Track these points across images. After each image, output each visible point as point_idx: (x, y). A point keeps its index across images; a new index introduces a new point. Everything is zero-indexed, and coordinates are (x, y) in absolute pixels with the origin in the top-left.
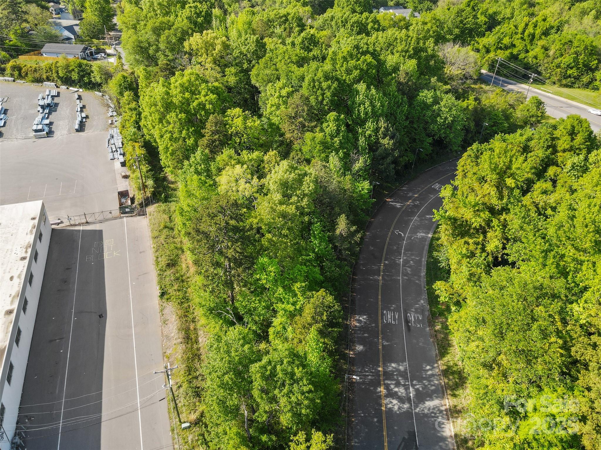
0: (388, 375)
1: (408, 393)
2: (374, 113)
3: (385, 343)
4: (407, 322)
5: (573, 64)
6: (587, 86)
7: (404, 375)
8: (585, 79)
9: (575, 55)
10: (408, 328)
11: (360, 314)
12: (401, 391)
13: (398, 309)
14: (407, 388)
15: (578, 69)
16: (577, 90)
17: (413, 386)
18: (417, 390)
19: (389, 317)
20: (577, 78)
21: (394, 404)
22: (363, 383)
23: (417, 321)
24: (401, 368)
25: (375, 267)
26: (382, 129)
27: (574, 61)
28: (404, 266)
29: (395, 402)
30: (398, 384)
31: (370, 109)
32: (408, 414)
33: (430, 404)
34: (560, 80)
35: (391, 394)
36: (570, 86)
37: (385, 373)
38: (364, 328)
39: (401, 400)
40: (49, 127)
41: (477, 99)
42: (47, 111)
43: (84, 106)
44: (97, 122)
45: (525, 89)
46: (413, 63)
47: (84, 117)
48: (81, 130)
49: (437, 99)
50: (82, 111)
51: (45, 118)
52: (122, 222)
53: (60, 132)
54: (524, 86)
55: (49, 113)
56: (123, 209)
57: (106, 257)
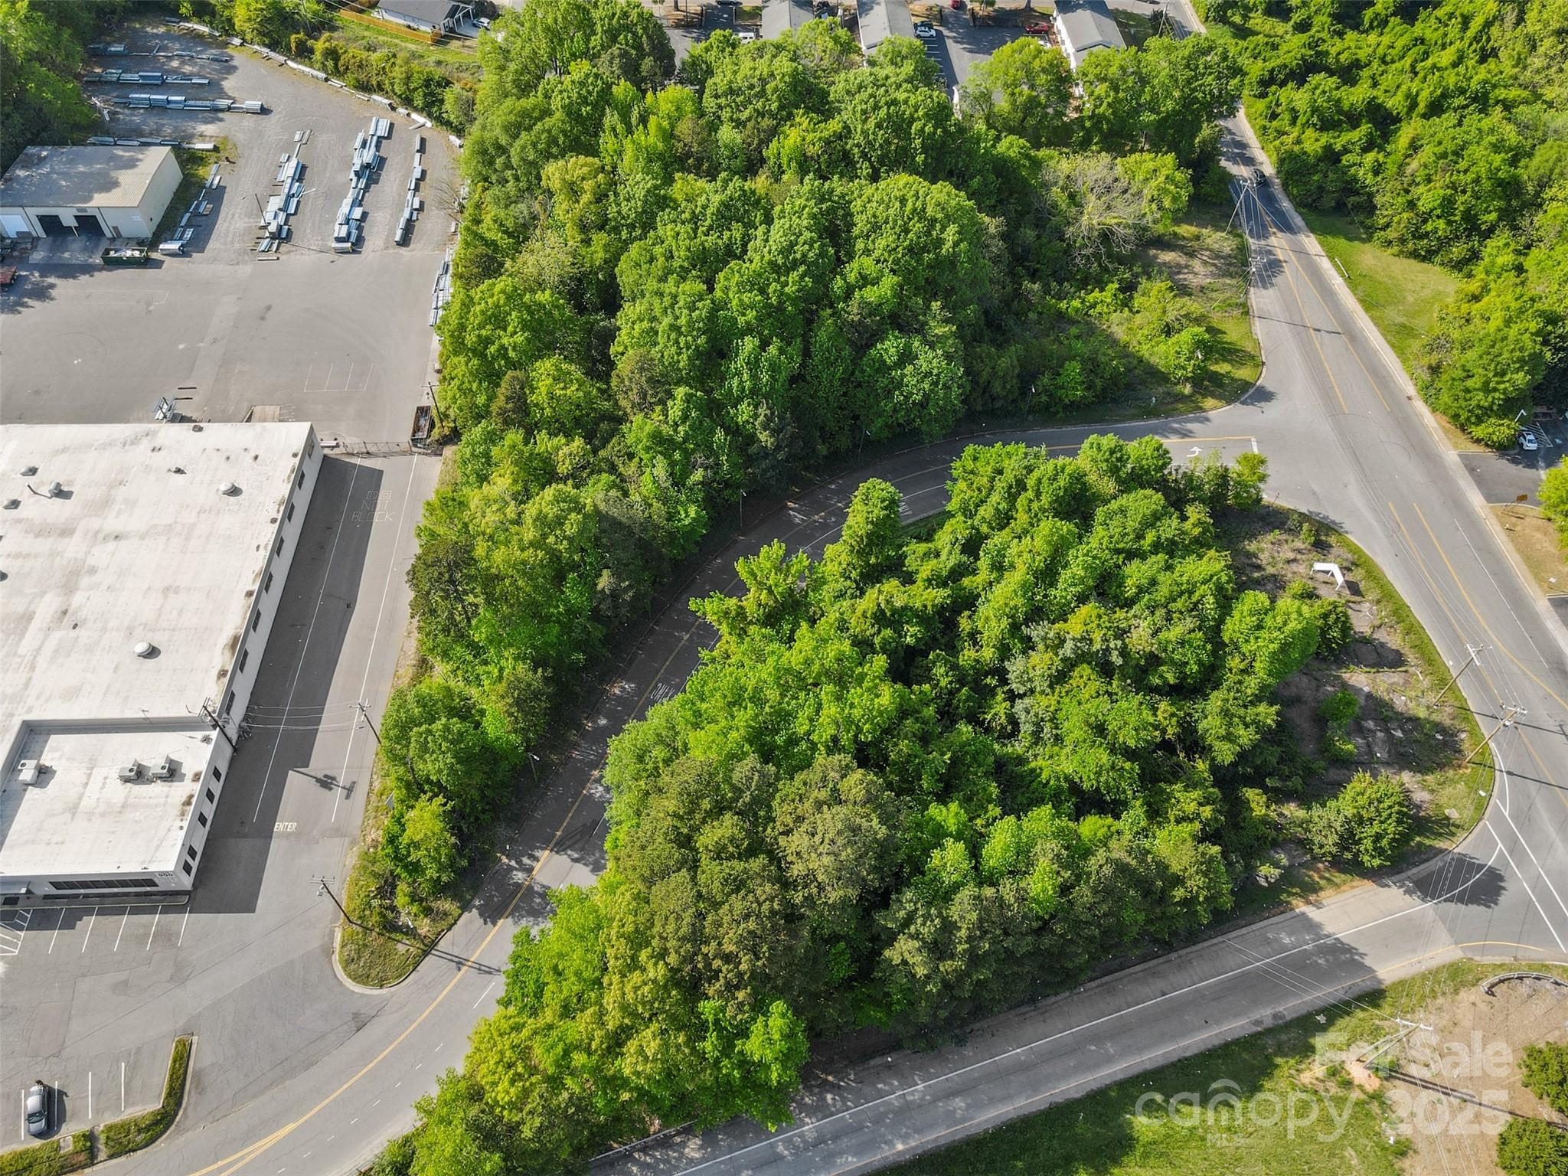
2: (754, 392)
5: (1439, 211)
6: (1458, 266)
8: (1458, 251)
9: (1449, 192)
15: (1449, 223)
16: (1438, 268)
19: (661, 693)
20: (1445, 243)
21: (598, 791)
22: (582, 761)
26: (762, 418)
27: (1442, 205)
29: (601, 789)
31: (748, 385)
34: (1402, 241)
36: (1427, 257)
38: (619, 700)
40: (360, 228)
41: (1129, 288)
42: (362, 183)
43: (424, 173)
44: (434, 223)
45: (1301, 252)
46: (889, 282)
47: (416, 205)
48: (405, 242)
49: (907, 357)
50: (417, 189)
51: (358, 202)
52: (411, 463)
53: (375, 241)
54: (1311, 243)
55: (367, 188)
56: (415, 441)
57: (376, 519)
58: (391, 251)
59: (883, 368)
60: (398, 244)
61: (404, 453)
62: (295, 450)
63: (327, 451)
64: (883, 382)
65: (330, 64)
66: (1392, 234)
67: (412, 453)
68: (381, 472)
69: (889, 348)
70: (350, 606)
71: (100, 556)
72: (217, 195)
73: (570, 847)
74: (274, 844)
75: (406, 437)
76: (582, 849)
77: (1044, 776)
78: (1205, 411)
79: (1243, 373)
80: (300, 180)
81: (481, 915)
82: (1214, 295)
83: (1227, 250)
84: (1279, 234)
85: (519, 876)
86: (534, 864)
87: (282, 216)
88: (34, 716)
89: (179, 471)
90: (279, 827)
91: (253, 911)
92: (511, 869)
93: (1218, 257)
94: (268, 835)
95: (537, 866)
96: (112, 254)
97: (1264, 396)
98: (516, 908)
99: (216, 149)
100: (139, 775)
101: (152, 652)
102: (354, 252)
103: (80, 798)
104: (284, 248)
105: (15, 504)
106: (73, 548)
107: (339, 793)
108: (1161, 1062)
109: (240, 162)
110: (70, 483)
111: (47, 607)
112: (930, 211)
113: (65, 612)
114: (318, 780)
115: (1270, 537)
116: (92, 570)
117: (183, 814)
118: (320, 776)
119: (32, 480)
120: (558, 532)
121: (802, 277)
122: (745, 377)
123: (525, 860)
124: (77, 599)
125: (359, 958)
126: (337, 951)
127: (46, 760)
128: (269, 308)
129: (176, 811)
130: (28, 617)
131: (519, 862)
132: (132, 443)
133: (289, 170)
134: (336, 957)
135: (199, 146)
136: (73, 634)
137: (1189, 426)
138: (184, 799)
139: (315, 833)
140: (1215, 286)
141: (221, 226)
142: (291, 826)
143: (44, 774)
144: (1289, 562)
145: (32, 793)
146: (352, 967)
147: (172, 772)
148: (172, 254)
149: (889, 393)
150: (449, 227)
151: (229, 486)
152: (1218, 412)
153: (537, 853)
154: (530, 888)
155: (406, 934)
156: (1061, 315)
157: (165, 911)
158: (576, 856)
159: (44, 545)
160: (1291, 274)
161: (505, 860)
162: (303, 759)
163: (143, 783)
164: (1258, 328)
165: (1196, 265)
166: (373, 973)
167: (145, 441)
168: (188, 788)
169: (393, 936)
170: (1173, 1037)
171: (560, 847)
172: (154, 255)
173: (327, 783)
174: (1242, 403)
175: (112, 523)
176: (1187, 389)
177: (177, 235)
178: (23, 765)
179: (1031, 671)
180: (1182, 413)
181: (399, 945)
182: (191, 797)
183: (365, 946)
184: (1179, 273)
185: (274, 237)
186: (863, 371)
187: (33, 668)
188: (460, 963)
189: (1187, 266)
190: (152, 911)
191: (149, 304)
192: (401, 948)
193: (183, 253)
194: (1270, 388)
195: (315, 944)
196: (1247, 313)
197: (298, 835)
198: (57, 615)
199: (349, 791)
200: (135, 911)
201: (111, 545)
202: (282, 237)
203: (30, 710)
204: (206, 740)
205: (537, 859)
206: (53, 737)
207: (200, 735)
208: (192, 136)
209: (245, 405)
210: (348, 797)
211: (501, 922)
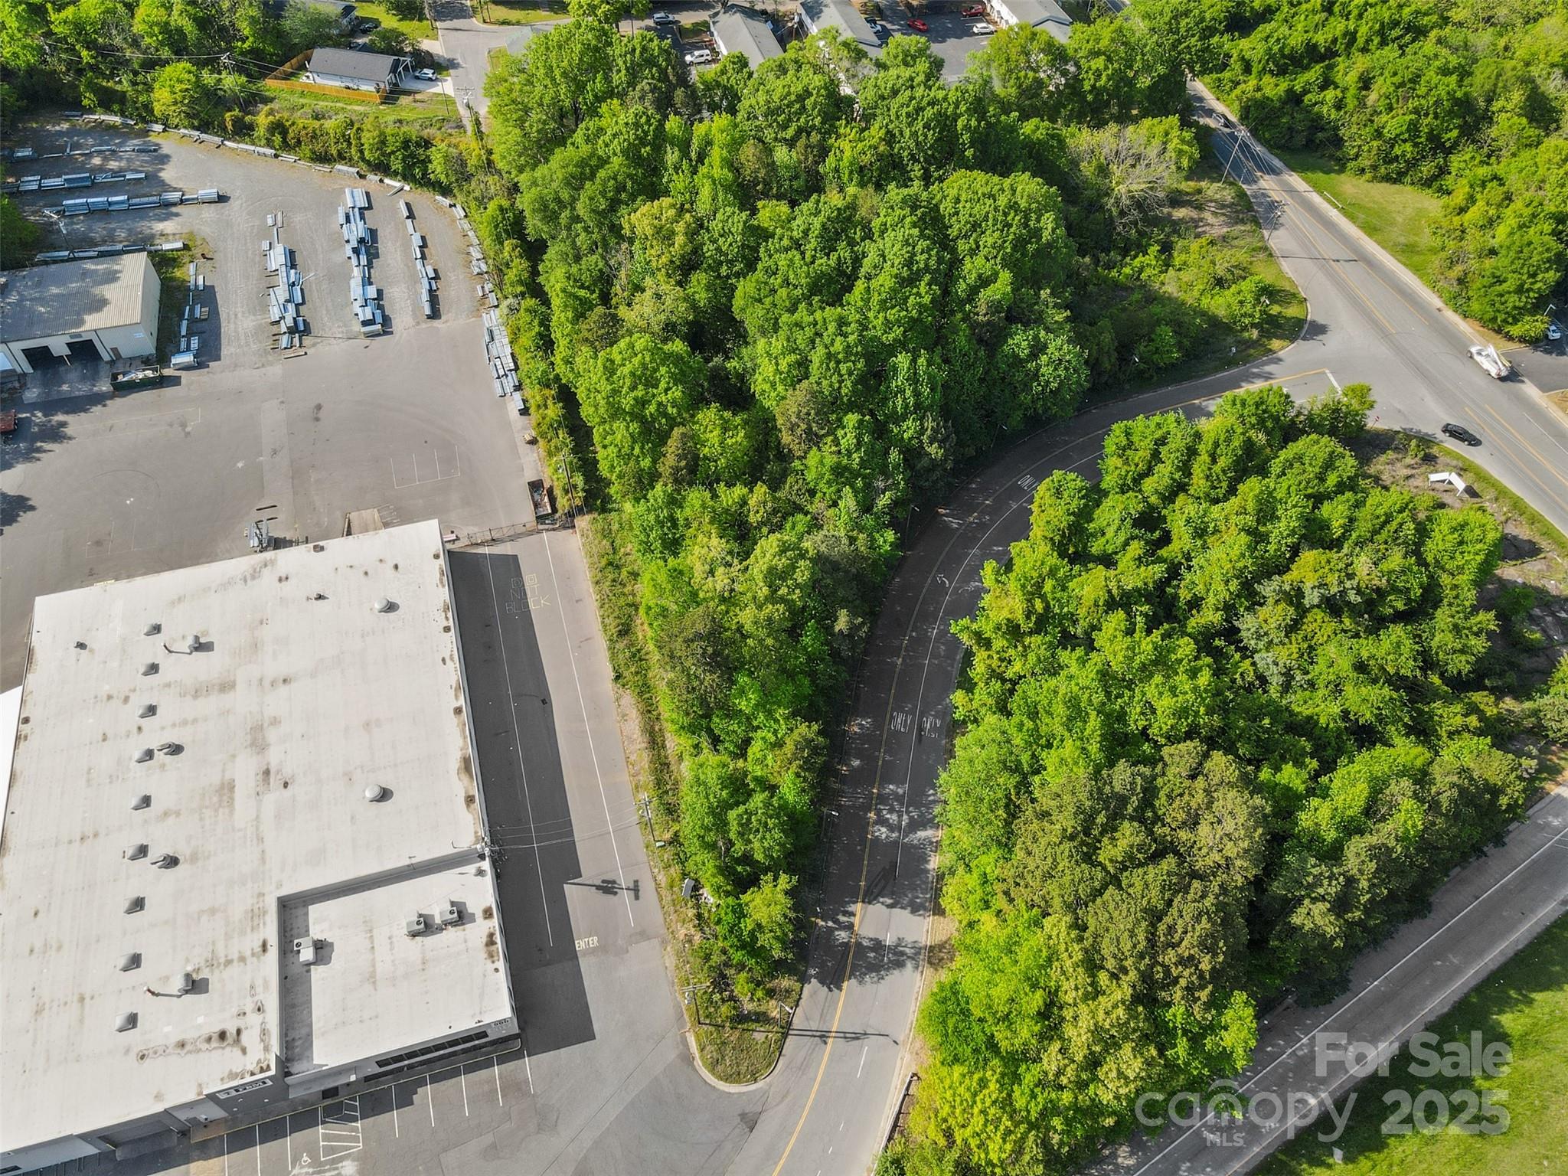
0: (882, 799)
1: (900, 822)
2: (918, 406)
3: (887, 758)
4: (921, 729)
5: (1406, 136)
6: (1427, 183)
7: (899, 798)
8: (1426, 169)
9: (1413, 117)
10: (920, 737)
11: (863, 717)
12: (893, 818)
13: (913, 712)
14: (900, 816)
15: (1416, 145)
16: (1409, 188)
17: (908, 812)
18: (911, 818)
19: (899, 722)
20: (1413, 164)
21: (882, 832)
22: (853, 807)
23: (934, 729)
24: (900, 791)
25: (896, 643)
26: (929, 432)
27: (1408, 130)
28: (937, 640)
29: (884, 830)
30: (891, 811)
31: (912, 400)
32: (896, 843)
33: (921, 834)
34: (1375, 168)
35: (882, 821)
36: (1396, 179)
37: (879, 795)
38: (862, 737)
39: (891, 828)
40: (380, 307)
41: (1166, 248)
42: (364, 260)
43: (423, 238)
44: (457, 290)
45: (1291, 191)
46: (1005, 276)
47: (432, 274)
48: (435, 314)
49: (1038, 349)
50: (423, 257)
51: (367, 281)
52: (542, 541)
53: (402, 321)
54: (1295, 180)
55: (370, 265)
56: (540, 519)
57: (532, 607)
58: (424, 326)
59: (1017, 362)
60: (429, 317)
61: (531, 533)
62: (433, 551)
63: (449, 546)
64: (1020, 376)
65: (277, 139)
66: (1365, 162)
67: (539, 532)
68: (515, 557)
69: (1019, 341)
70: (546, 701)
71: (277, 703)
72: (207, 296)
73: (881, 894)
74: (584, 963)
75: (527, 515)
76: (891, 895)
77: (1323, 721)
78: (1273, 352)
79: (1292, 311)
80: (293, 266)
81: (822, 982)
82: (1235, 242)
83: (1229, 199)
84: (1266, 177)
85: (842, 936)
86: (852, 919)
87: (291, 307)
88: (286, 891)
89: (320, 597)
90: (580, 945)
91: (594, 1038)
92: (831, 930)
93: (1223, 206)
94: (574, 956)
95: (856, 920)
96: (121, 378)
97: (1318, 330)
98: (854, 968)
99: (186, 247)
100: (426, 927)
101: (384, 795)
102: (385, 333)
103: (374, 966)
104: (307, 341)
105: (153, 668)
106: (242, 702)
107: (626, 896)
108: (1502, 960)
109: (216, 256)
110: (206, 633)
111: (244, 772)
112: (1023, 204)
113: (267, 772)
114: (598, 888)
115: (1383, 458)
116: (275, 722)
117: (491, 955)
118: (598, 882)
119: (159, 639)
120: (790, 582)
121: (929, 284)
122: (908, 393)
123: (842, 918)
124: (274, 757)
125: (723, 1057)
126: (697, 1055)
127: (317, 932)
128: (319, 407)
129: (483, 954)
130: (227, 788)
131: (836, 921)
132: (253, 578)
133: (277, 259)
134: (698, 1062)
135: (167, 246)
136: (287, 793)
137: (1268, 368)
138: (485, 940)
139: (620, 942)
140: (1235, 233)
141: (227, 328)
142: (593, 941)
143: (322, 948)
144: (1408, 477)
145: (317, 973)
146: (720, 1068)
147: (461, 916)
148: (187, 368)
149: (1027, 387)
150: (474, 290)
151: (384, 603)
152: (1286, 350)
153: (852, 908)
154: (858, 944)
155: (757, 1021)
156: (1116, 285)
157: (502, 1061)
158: (889, 901)
159: (210, 704)
160: (1291, 213)
161: (821, 923)
162: (573, 871)
163: (433, 933)
164: (1285, 266)
165: (1207, 215)
166: (743, 1069)
167: (266, 572)
168: (485, 927)
169: (745, 1026)
170: (1502, 935)
171: (870, 897)
172: (167, 372)
173: (608, 888)
174: (1304, 339)
175: (273, 668)
176: (1255, 334)
177: (183, 345)
178: (298, 945)
179: (1264, 625)
180: (1256, 358)
181: (756, 1035)
182: (491, 935)
183: (723, 1043)
184: (1197, 227)
185: (292, 331)
186: (997, 369)
187: (261, 840)
188: (823, 1037)
189: (1201, 220)
190: (489, 1064)
191: (183, 425)
192: (759, 1037)
193: (199, 365)
194: (1321, 321)
195: (672, 1055)
196: (1271, 255)
197: (603, 949)
198: (260, 777)
199: (636, 890)
200: (470, 1069)
201: (283, 690)
202: (300, 330)
203: (279, 885)
204: (480, 873)
205: (853, 914)
206: (310, 907)
207: (471, 869)
208: (153, 236)
209: (338, 514)
210: (637, 897)
211: (845, 985)
